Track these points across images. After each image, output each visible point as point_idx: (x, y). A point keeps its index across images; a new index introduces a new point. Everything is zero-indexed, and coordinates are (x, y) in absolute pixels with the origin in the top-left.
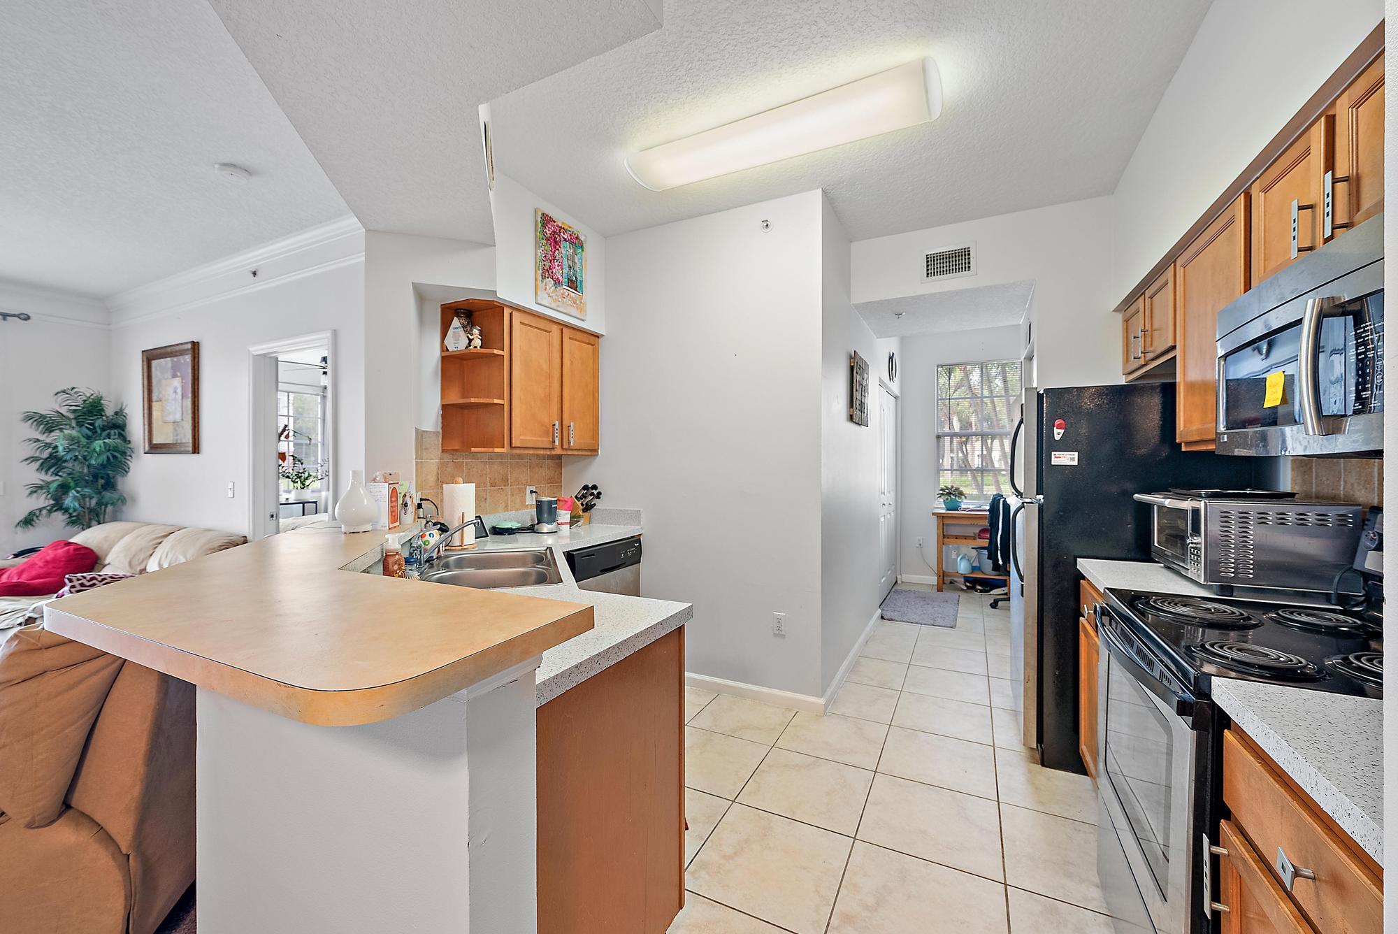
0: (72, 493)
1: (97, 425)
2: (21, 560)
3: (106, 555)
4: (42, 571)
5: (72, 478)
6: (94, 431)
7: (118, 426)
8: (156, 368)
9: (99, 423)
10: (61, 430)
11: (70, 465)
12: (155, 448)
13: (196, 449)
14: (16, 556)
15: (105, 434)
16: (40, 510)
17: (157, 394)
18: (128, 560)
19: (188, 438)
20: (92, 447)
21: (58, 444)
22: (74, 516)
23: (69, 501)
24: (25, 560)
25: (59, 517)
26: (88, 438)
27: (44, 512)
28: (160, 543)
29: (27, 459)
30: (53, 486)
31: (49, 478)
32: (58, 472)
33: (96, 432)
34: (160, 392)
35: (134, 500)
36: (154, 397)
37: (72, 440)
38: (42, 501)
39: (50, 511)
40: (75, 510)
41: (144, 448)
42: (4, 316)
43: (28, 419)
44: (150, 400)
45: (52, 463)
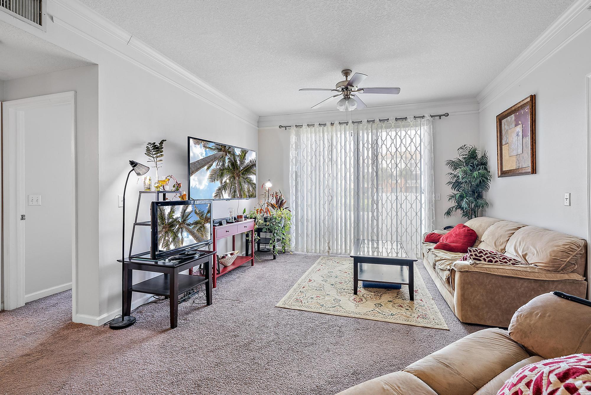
0: (465, 200)
1: (475, 163)
2: (447, 232)
3: (482, 236)
4: (455, 239)
5: (465, 192)
6: (473, 167)
7: (483, 163)
8: (505, 125)
9: (475, 162)
10: (461, 168)
11: (463, 185)
12: (504, 174)
13: (534, 171)
14: (445, 229)
15: (478, 168)
16: (453, 207)
17: (505, 140)
18: (494, 241)
19: (527, 164)
20: (473, 175)
21: (459, 175)
22: (465, 212)
23: (464, 204)
24: (448, 232)
25: (459, 211)
26: (471, 171)
27: (454, 209)
28: (513, 234)
29: (448, 183)
30: (458, 196)
31: (456, 192)
32: (459, 189)
33: (474, 167)
34: (507, 138)
35: (492, 205)
36: (504, 143)
37: (465, 172)
38: (453, 203)
39: (456, 209)
40: (466, 209)
41: (498, 175)
42: (440, 116)
43: (448, 163)
44: (501, 145)
45: (457, 185)
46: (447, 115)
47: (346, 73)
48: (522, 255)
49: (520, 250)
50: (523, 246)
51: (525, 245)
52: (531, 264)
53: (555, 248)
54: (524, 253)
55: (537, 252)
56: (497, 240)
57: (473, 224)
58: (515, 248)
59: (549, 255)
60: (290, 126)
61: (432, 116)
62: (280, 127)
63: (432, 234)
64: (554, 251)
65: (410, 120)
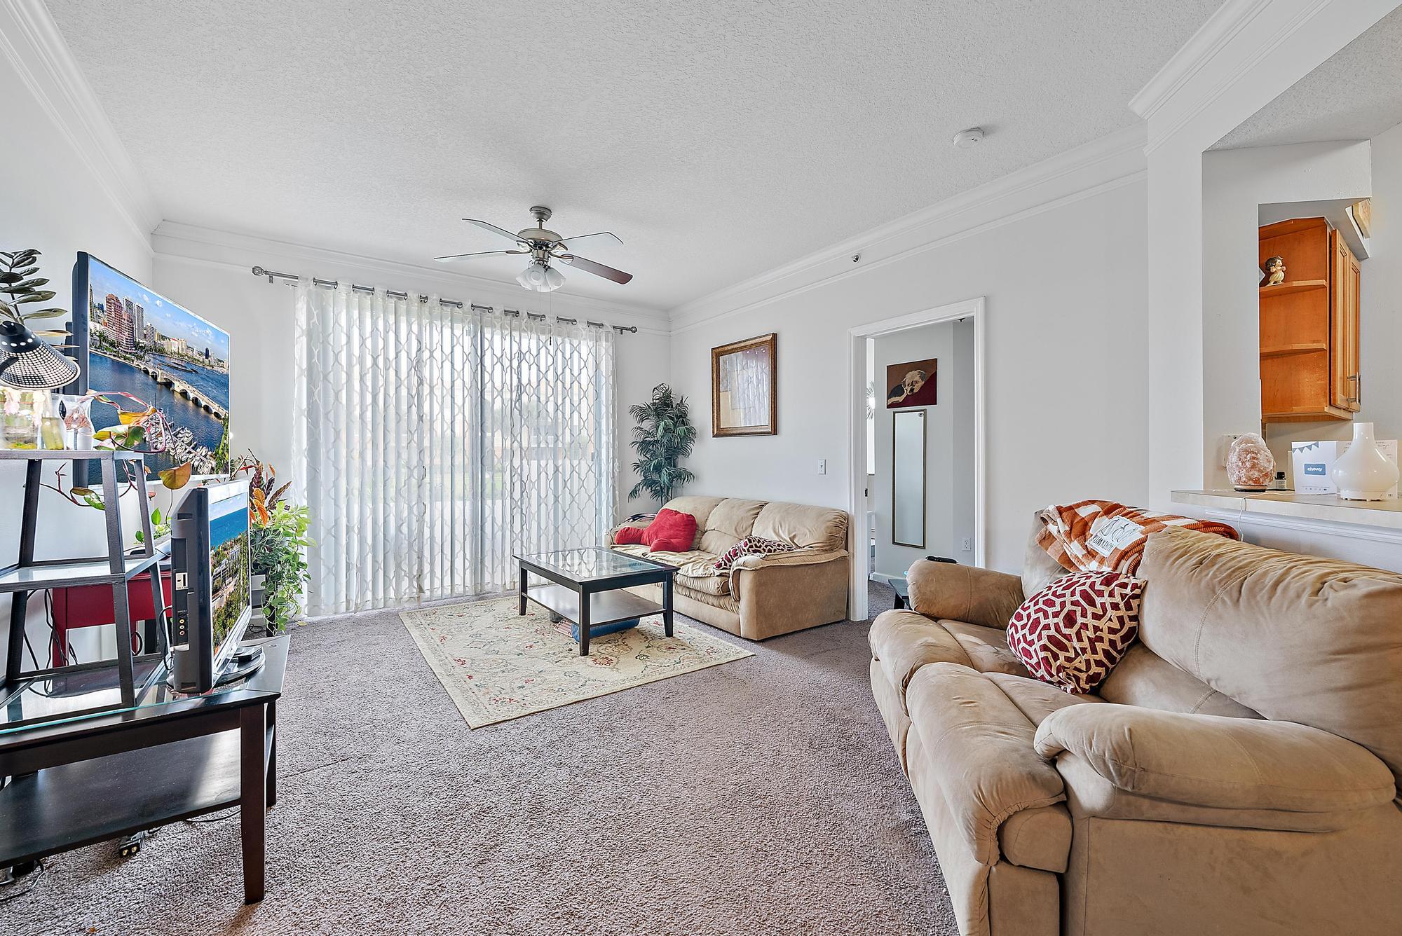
0: (665, 470)
3: (705, 522)
4: (669, 533)
5: (660, 458)
7: (681, 417)
8: (725, 363)
10: (650, 419)
12: (720, 433)
13: (775, 431)
16: (639, 484)
17: (725, 385)
18: (734, 528)
19: (765, 421)
20: (677, 432)
21: (648, 430)
22: (657, 491)
23: (664, 478)
24: (650, 523)
25: (649, 490)
26: (673, 425)
27: (641, 486)
29: (632, 443)
30: (645, 464)
31: (642, 459)
32: (646, 454)
34: (729, 382)
36: (722, 389)
37: (666, 428)
38: (638, 478)
39: (644, 487)
41: (713, 433)
42: (622, 330)
43: (632, 411)
44: (718, 391)
45: (644, 446)
46: (634, 330)
47: (542, 213)
48: (790, 538)
49: (783, 532)
50: (787, 527)
51: (789, 525)
52: (804, 547)
53: (829, 524)
54: (792, 535)
55: (810, 531)
56: (737, 525)
57: (680, 505)
58: (775, 532)
59: (824, 532)
60: (297, 278)
61: (614, 327)
62: (257, 271)
63: (627, 531)
64: (828, 527)
65: (581, 326)
